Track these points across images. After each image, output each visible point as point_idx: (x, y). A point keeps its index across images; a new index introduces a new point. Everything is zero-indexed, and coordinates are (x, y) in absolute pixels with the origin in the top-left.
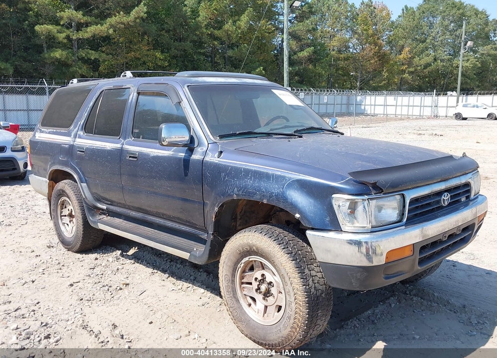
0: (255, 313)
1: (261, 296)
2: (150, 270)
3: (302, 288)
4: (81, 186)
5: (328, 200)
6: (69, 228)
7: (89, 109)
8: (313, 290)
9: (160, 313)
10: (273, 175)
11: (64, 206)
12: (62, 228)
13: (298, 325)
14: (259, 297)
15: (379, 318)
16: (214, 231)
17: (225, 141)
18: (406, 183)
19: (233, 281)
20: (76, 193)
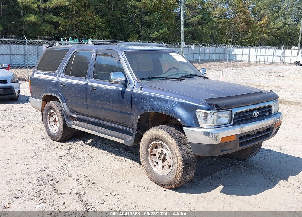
0: (158, 170)
1: (161, 161)
2: (101, 151)
3: (180, 155)
4: (63, 104)
5: (194, 112)
6: (54, 128)
7: (67, 61)
8: (186, 157)
9: (109, 170)
10: (168, 100)
11: (51, 116)
12: (50, 128)
13: (178, 174)
14: (160, 162)
15: (223, 176)
16: (137, 128)
17: (143, 82)
18: (233, 105)
19: (147, 154)
20: (59, 108)
